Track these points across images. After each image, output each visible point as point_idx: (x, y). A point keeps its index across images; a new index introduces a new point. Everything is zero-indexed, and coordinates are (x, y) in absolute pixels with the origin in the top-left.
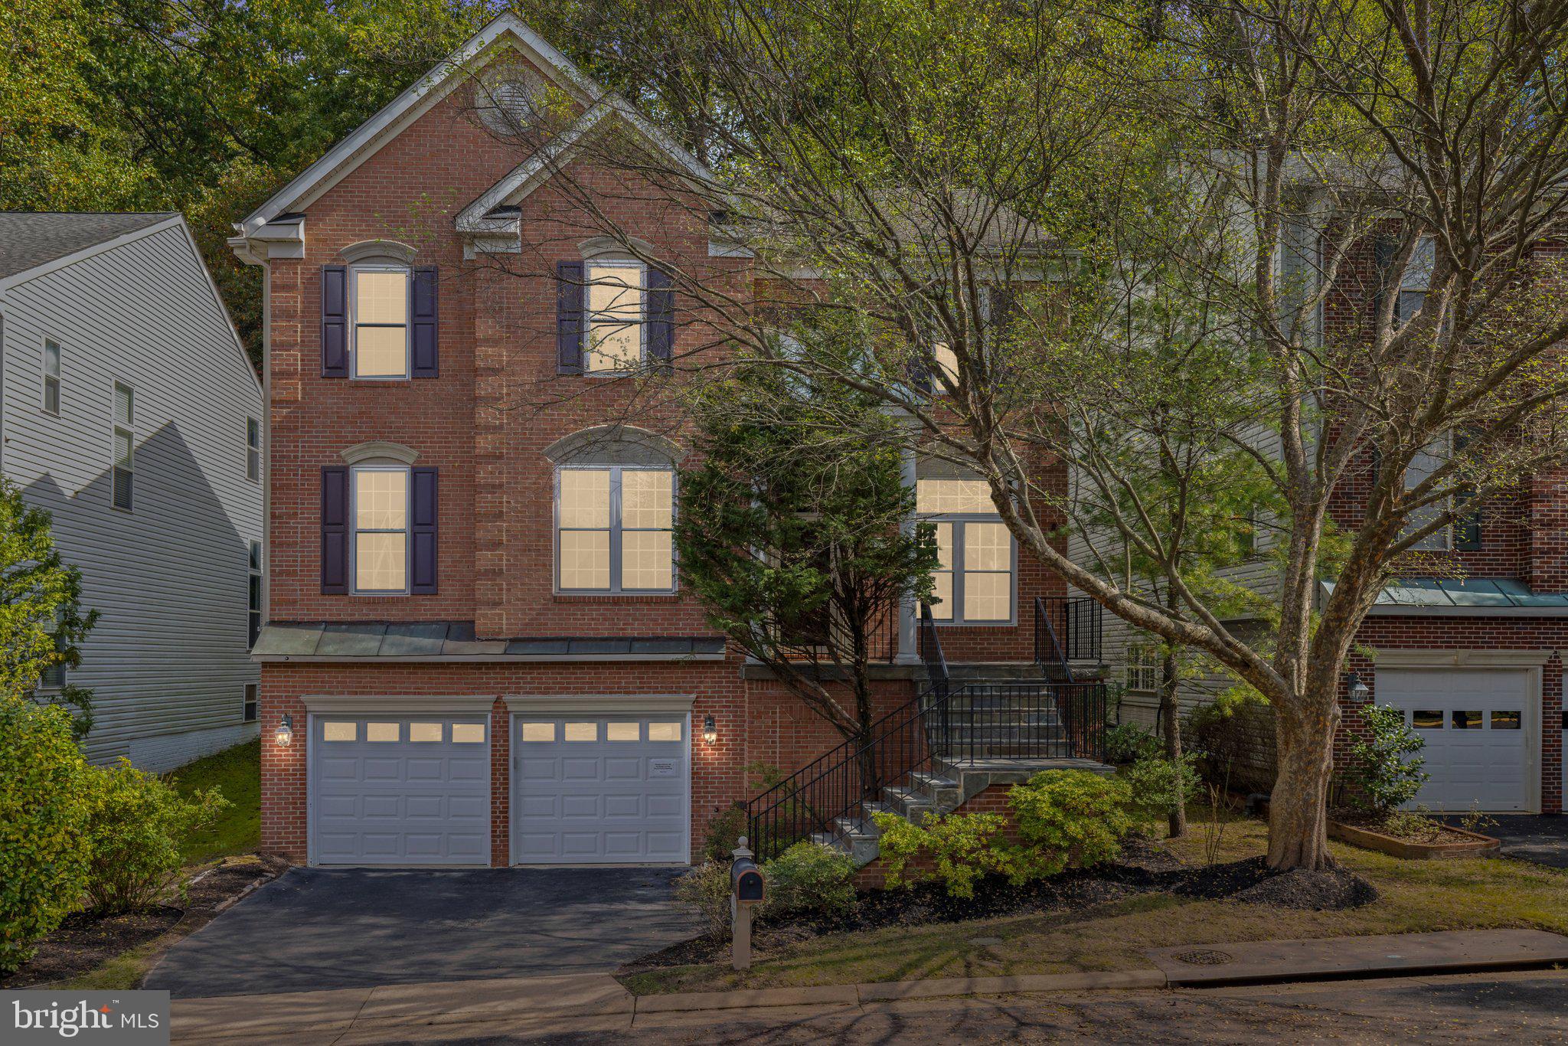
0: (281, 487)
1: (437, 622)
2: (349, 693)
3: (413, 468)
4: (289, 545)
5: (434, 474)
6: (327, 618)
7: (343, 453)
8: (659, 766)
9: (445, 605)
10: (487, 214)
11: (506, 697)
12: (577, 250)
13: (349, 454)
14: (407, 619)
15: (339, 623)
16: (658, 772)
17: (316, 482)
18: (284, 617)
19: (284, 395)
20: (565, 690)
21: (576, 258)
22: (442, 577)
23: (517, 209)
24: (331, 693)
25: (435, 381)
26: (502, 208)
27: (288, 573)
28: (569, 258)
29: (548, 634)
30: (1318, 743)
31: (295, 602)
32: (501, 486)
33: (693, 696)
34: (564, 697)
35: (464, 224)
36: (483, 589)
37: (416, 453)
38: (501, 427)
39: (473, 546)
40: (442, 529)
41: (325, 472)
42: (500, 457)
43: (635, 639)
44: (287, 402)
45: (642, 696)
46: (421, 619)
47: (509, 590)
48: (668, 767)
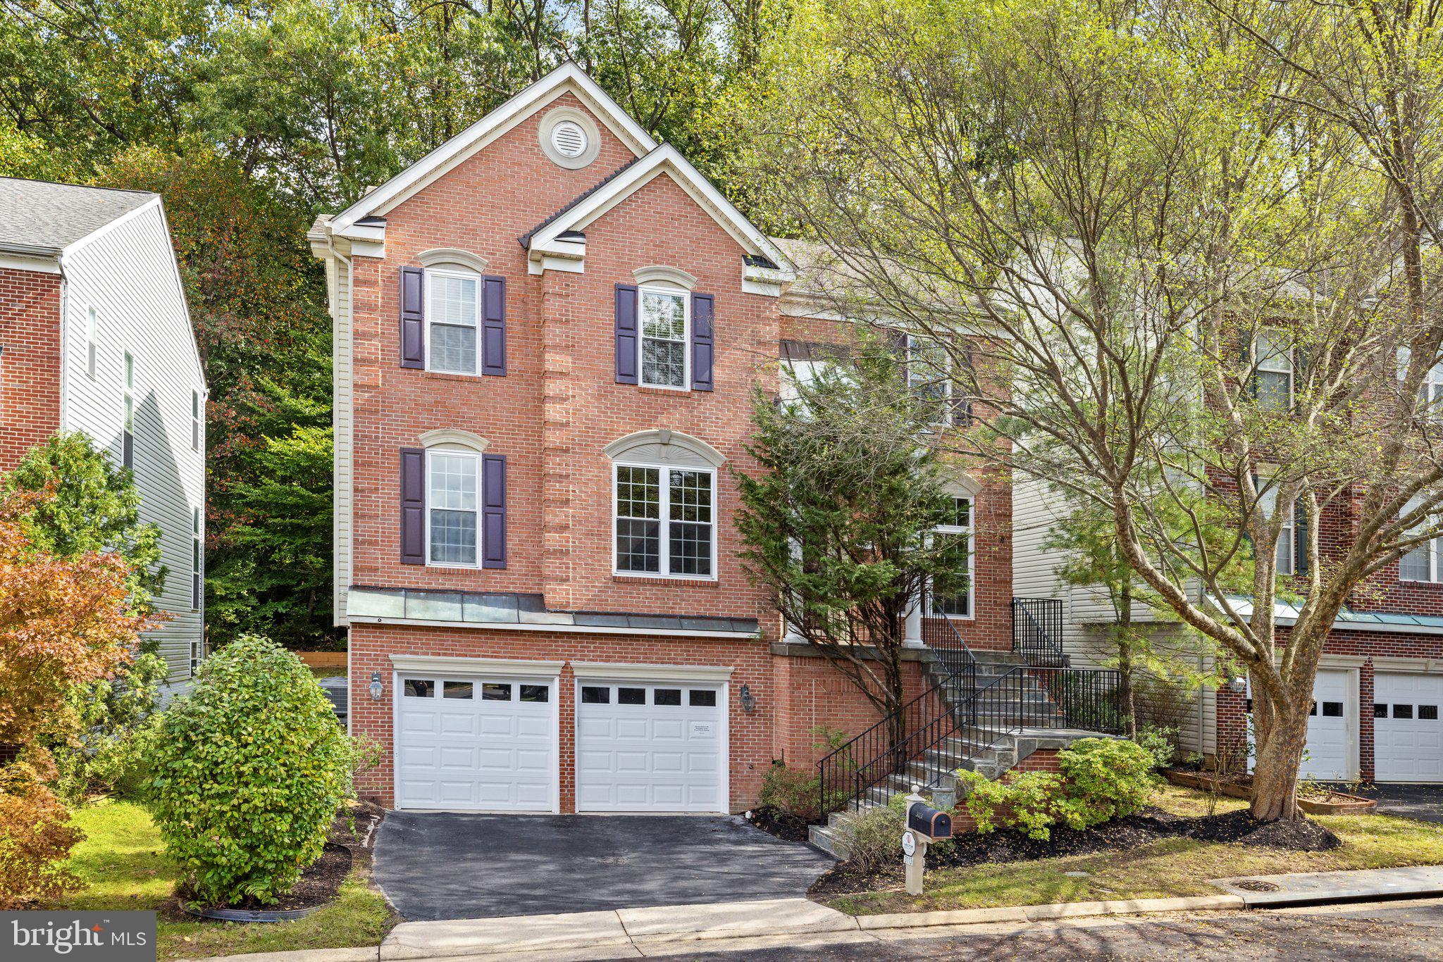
0: (363, 464)
1: (506, 594)
2: (433, 654)
3: (484, 455)
4: (370, 517)
5: (502, 460)
6: (407, 585)
7: (421, 436)
8: (698, 728)
9: (515, 577)
10: (559, 236)
11: (573, 663)
12: (632, 275)
13: (426, 439)
14: (480, 590)
15: (418, 590)
16: (697, 734)
17: (395, 461)
18: (367, 583)
19: (366, 380)
20: (623, 659)
21: (632, 283)
22: (510, 553)
23: (581, 234)
24: (417, 654)
25: (503, 379)
26: (568, 233)
27: (370, 543)
28: (626, 282)
29: (609, 609)
30: (1300, 722)
31: (376, 569)
32: (567, 476)
33: (732, 668)
34: (622, 665)
35: (538, 244)
36: (551, 566)
37: (486, 442)
38: (567, 424)
39: (542, 528)
40: (510, 512)
41: (405, 453)
42: (567, 451)
43: (682, 617)
44: (369, 387)
45: (689, 667)
46: (492, 590)
47: (574, 569)
48: (706, 729)
